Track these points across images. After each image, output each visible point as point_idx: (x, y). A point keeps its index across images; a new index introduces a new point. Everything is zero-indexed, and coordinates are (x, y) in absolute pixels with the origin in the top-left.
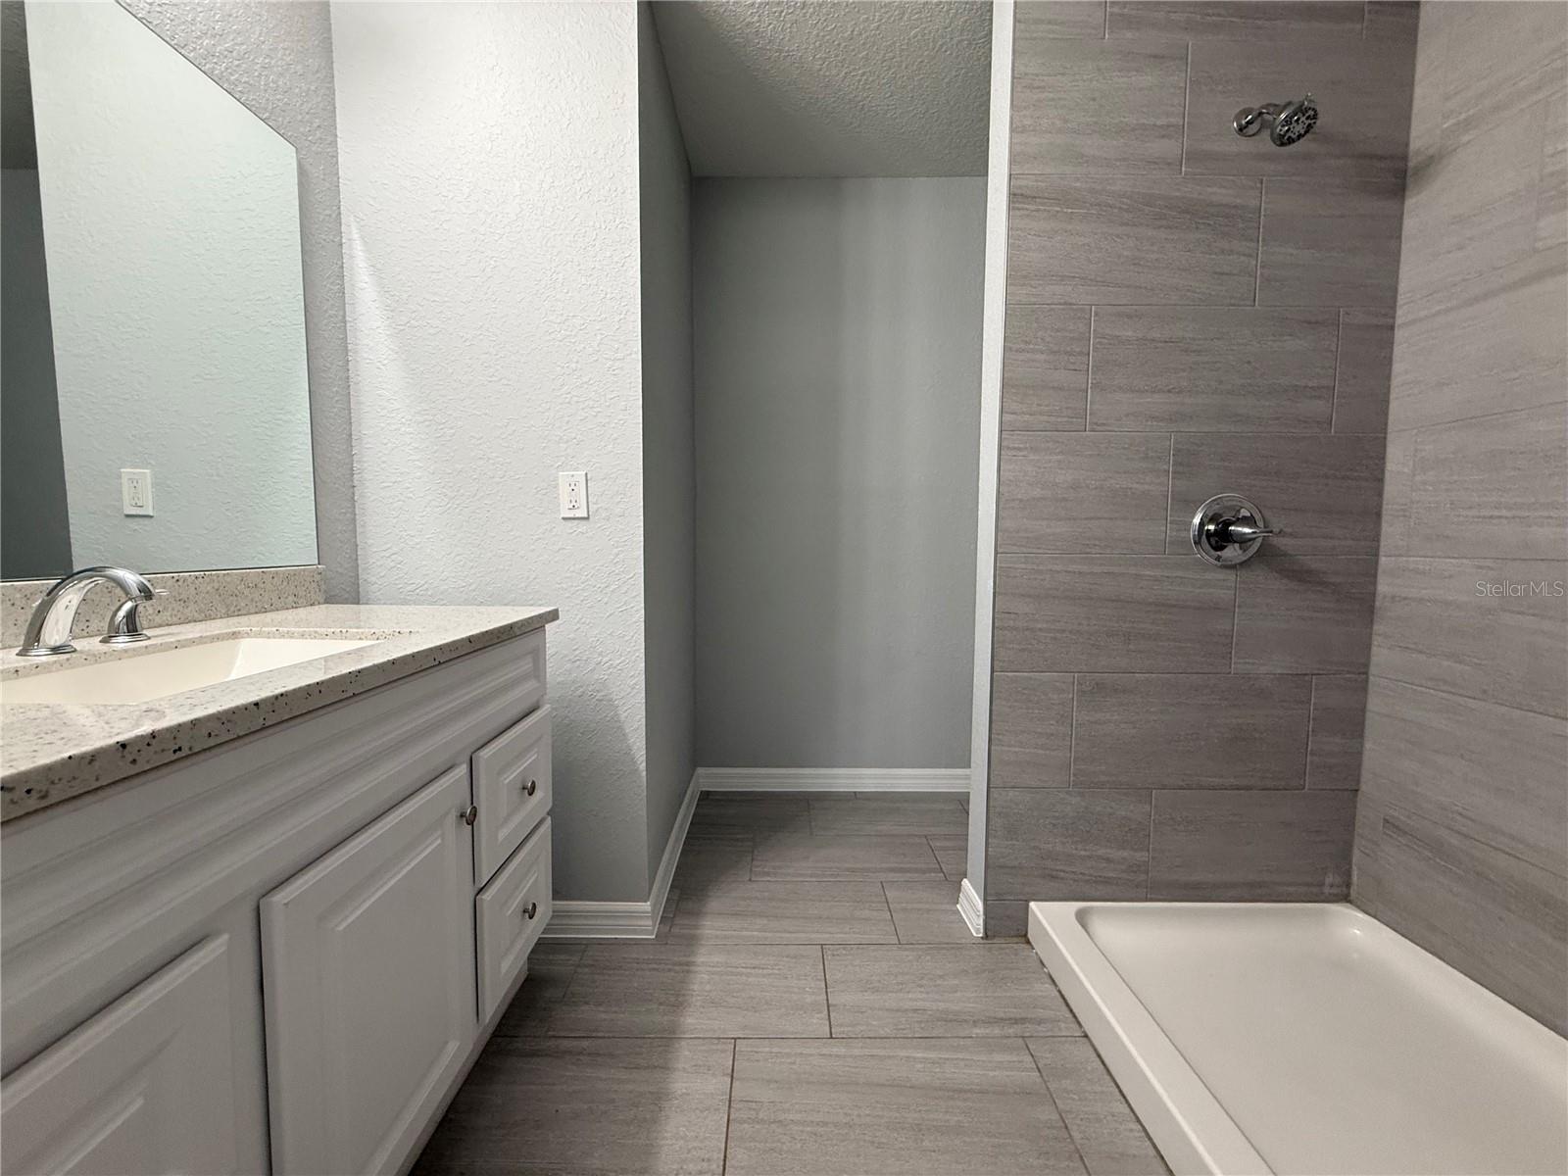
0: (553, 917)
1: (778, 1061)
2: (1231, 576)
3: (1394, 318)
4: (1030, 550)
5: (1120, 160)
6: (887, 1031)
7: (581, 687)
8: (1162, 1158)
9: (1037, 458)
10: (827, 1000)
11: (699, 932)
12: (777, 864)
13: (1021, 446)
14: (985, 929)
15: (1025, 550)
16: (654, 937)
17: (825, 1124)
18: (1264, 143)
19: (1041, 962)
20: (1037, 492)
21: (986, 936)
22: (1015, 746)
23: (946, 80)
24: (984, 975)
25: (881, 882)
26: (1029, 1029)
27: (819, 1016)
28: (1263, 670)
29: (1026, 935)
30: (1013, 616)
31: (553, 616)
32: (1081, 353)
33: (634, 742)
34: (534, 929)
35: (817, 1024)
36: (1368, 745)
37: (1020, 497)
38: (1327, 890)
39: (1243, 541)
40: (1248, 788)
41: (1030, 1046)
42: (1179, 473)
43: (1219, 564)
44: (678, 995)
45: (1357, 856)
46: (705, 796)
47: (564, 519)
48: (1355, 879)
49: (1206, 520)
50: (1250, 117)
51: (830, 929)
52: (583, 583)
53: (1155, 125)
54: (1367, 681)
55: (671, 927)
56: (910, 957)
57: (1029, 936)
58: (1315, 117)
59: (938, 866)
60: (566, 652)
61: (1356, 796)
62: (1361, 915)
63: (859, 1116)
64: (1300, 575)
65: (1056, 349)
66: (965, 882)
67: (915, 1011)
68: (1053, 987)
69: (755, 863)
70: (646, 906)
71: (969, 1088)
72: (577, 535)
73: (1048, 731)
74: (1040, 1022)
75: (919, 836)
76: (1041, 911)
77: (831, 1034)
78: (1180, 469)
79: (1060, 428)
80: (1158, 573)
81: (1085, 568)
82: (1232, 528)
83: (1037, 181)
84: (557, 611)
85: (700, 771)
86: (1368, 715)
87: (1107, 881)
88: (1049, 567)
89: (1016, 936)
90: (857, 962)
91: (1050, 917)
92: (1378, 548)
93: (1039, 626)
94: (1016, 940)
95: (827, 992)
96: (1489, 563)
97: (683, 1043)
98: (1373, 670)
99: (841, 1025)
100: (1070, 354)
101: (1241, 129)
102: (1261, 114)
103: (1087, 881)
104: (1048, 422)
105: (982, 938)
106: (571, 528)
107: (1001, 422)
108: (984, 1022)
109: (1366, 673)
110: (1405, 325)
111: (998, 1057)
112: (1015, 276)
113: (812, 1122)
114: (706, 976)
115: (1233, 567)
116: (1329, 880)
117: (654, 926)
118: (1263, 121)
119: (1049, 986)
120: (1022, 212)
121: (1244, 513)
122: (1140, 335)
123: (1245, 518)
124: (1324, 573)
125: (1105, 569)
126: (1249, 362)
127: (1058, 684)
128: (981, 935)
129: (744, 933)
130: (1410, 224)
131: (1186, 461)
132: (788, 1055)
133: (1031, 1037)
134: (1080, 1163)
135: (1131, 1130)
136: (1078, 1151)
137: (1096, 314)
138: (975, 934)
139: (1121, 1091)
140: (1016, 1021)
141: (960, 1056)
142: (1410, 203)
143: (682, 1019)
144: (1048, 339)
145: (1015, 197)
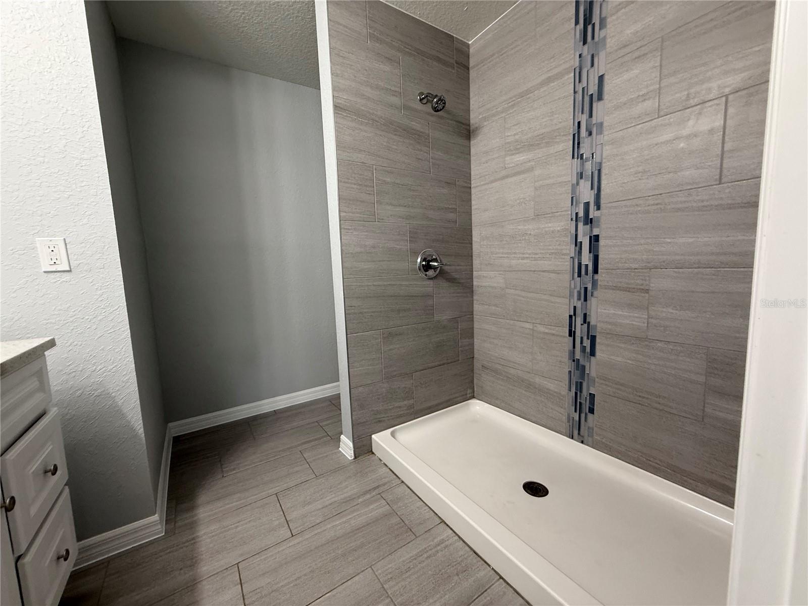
0: (80, 553)
1: (266, 562)
2: (431, 282)
3: (471, 184)
4: (358, 277)
5: (379, 101)
6: (320, 519)
7: (79, 390)
8: (437, 514)
9: (357, 233)
10: (286, 519)
11: (196, 518)
12: (238, 462)
13: (350, 228)
14: (355, 455)
15: (356, 276)
16: (164, 534)
17: (299, 578)
18: (428, 108)
19: (380, 459)
20: (358, 249)
21: (355, 457)
22: (359, 367)
23: (291, 33)
24: (358, 475)
25: (300, 451)
26: (381, 489)
27: (283, 529)
28: (445, 317)
29: (372, 451)
30: (353, 308)
31: (51, 344)
32: (370, 186)
33: (132, 417)
34: (66, 568)
35: (284, 533)
36: (475, 340)
37: (351, 251)
38: (468, 396)
39: (435, 268)
40: (444, 364)
41: (383, 496)
42: (412, 241)
43: (427, 277)
44: (192, 559)
45: (475, 381)
46: (177, 440)
47: (45, 272)
48: (475, 389)
49: (422, 260)
50: (423, 96)
51: (279, 484)
52: (71, 317)
53: (390, 89)
54: (473, 317)
55: (175, 524)
56: (323, 481)
57: (373, 451)
58: (445, 103)
59: (326, 434)
60: (61, 368)
61: (473, 360)
62: (478, 401)
63: (316, 564)
64: (452, 280)
65: (360, 183)
66: (342, 437)
67: (331, 504)
68: (386, 467)
69: (223, 466)
70: (156, 517)
71: (362, 525)
72: (61, 283)
73: (372, 358)
74: (384, 484)
75: (313, 423)
76: (377, 438)
77: (292, 534)
78: (412, 239)
79: (365, 220)
80: (407, 283)
81: (380, 283)
82: (431, 263)
83: (345, 102)
84: (53, 340)
85: (170, 425)
86: (475, 329)
87: (400, 416)
88: (366, 284)
89: (368, 453)
90: (297, 495)
91: (381, 439)
92: (472, 269)
93: (365, 311)
94: (368, 454)
95: (285, 516)
96: (502, 272)
97: (204, 583)
98: (474, 313)
99: (296, 528)
100: (366, 186)
101: (421, 100)
102: (427, 96)
103: (393, 419)
104: (360, 217)
105: (354, 459)
106: (54, 278)
107: (340, 216)
108: (362, 495)
109: (473, 314)
110: (475, 187)
111: (372, 507)
112: (340, 145)
113: (293, 580)
114: (208, 540)
115: (431, 279)
116: (468, 392)
117: (162, 528)
118: (427, 99)
119: (385, 468)
120: (340, 115)
121: (434, 257)
122: (393, 181)
123: (434, 259)
124: (459, 279)
125: (389, 283)
126: (431, 197)
127: (374, 336)
128: (353, 458)
129: (227, 506)
130: (473, 151)
131: (414, 236)
132: (272, 556)
133: (383, 492)
134: (411, 532)
135: (425, 510)
136: (408, 528)
137: (376, 169)
138: (350, 459)
139: (419, 497)
140: (375, 489)
141: (355, 514)
142: (472, 142)
143: (199, 570)
144: (357, 178)
145: (337, 107)
